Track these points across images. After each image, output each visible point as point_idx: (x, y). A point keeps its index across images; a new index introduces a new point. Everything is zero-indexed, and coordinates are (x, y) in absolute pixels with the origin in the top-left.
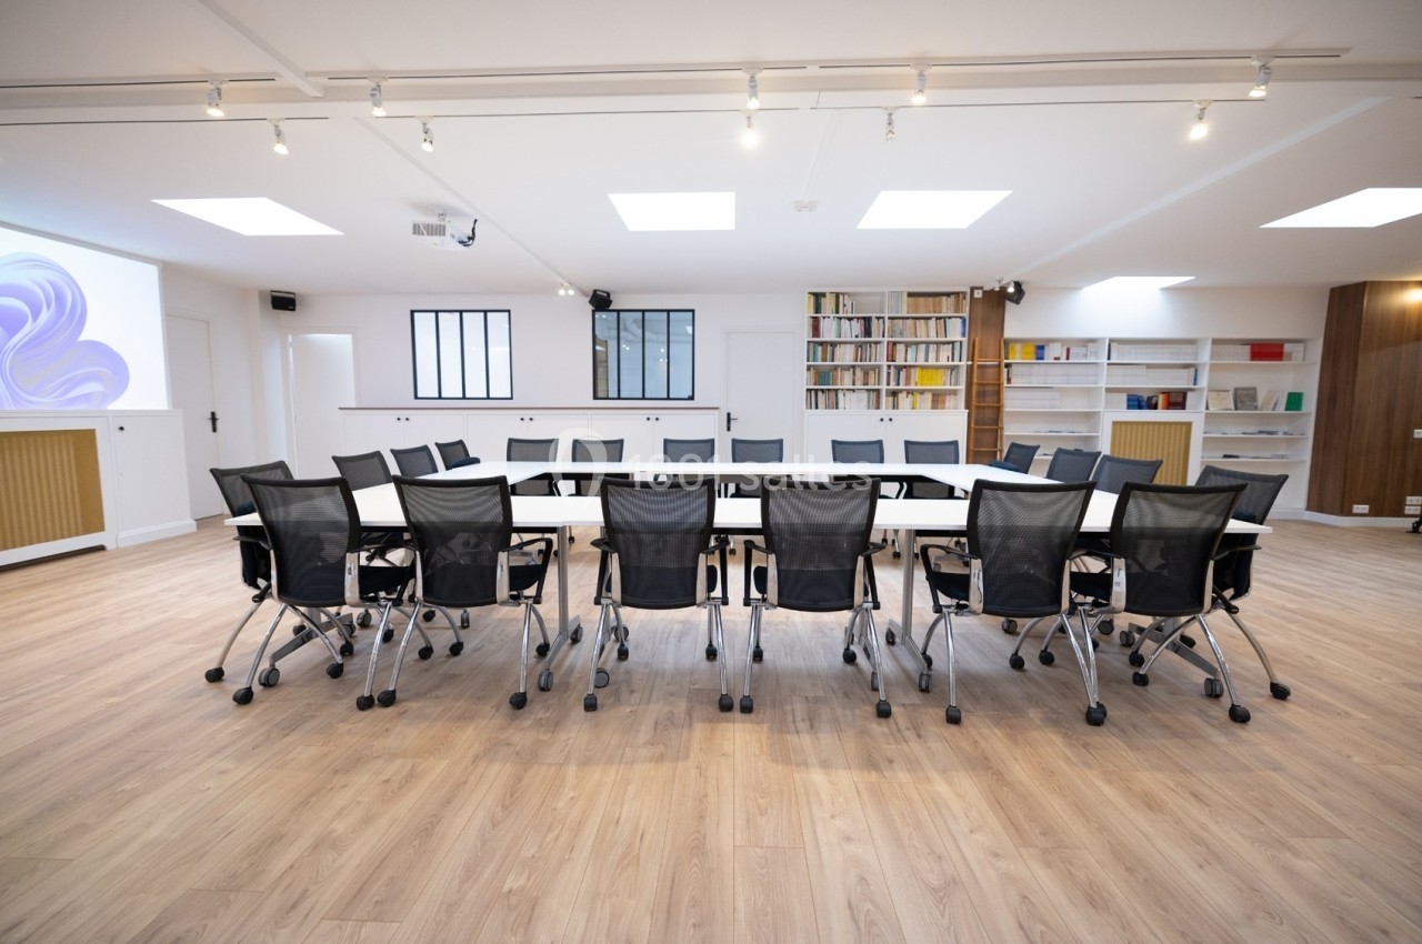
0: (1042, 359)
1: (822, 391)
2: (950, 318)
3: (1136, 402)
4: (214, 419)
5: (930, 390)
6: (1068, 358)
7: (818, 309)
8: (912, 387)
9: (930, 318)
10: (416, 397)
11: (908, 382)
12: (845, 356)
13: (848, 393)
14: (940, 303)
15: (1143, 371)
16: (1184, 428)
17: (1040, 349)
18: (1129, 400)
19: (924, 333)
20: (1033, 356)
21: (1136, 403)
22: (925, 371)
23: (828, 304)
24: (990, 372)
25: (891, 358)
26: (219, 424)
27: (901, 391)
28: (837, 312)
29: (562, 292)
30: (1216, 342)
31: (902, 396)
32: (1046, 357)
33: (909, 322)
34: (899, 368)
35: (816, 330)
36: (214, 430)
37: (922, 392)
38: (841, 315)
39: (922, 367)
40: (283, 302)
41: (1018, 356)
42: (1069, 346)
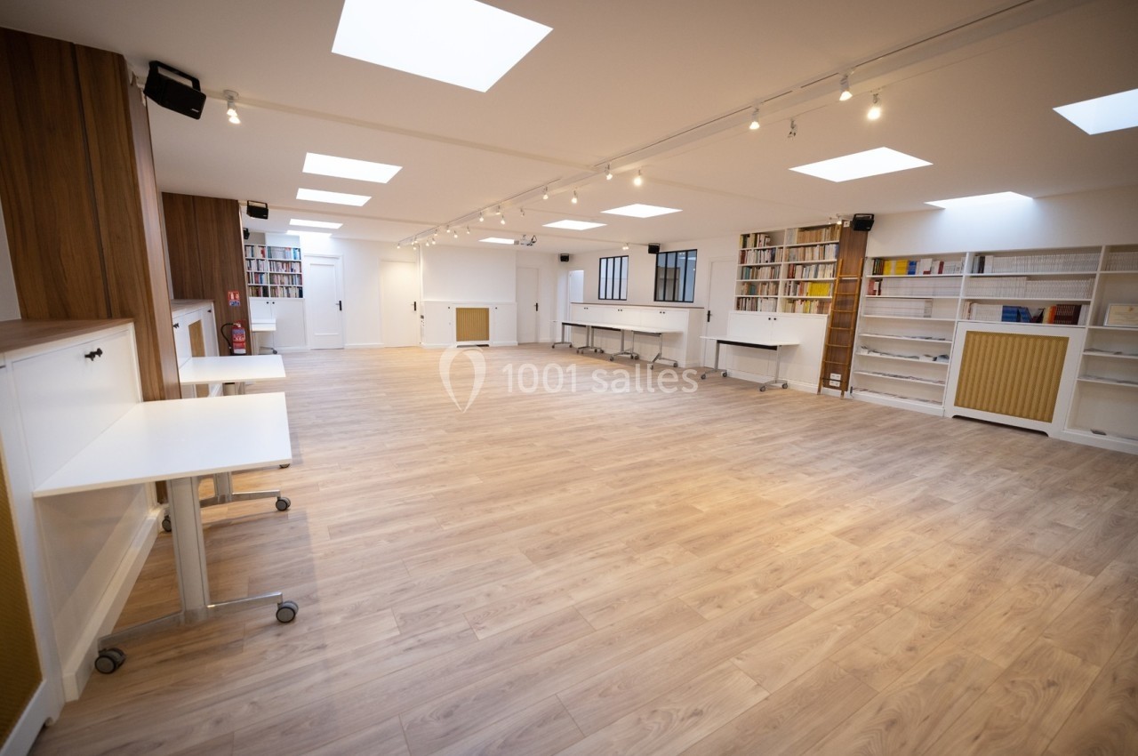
0: (914, 273)
1: (749, 298)
2: (828, 244)
3: (1014, 313)
5: (816, 300)
6: (940, 272)
7: (744, 246)
8: (804, 297)
9: (816, 246)
10: (599, 299)
11: (802, 292)
12: (765, 275)
13: (764, 301)
14: (821, 233)
15: (1023, 282)
16: (1061, 343)
17: (911, 265)
18: (1004, 312)
19: (810, 256)
20: (905, 271)
21: (1015, 315)
22: (815, 285)
23: (750, 241)
24: (851, 285)
25: (791, 274)
27: (798, 299)
28: (755, 246)
29: (624, 248)
30: (1113, 249)
31: (798, 303)
32: (917, 271)
33: (801, 250)
34: (798, 283)
35: (743, 259)
37: (812, 300)
38: (757, 248)
39: (813, 282)
40: (565, 258)
41: (892, 271)
42: (941, 261)
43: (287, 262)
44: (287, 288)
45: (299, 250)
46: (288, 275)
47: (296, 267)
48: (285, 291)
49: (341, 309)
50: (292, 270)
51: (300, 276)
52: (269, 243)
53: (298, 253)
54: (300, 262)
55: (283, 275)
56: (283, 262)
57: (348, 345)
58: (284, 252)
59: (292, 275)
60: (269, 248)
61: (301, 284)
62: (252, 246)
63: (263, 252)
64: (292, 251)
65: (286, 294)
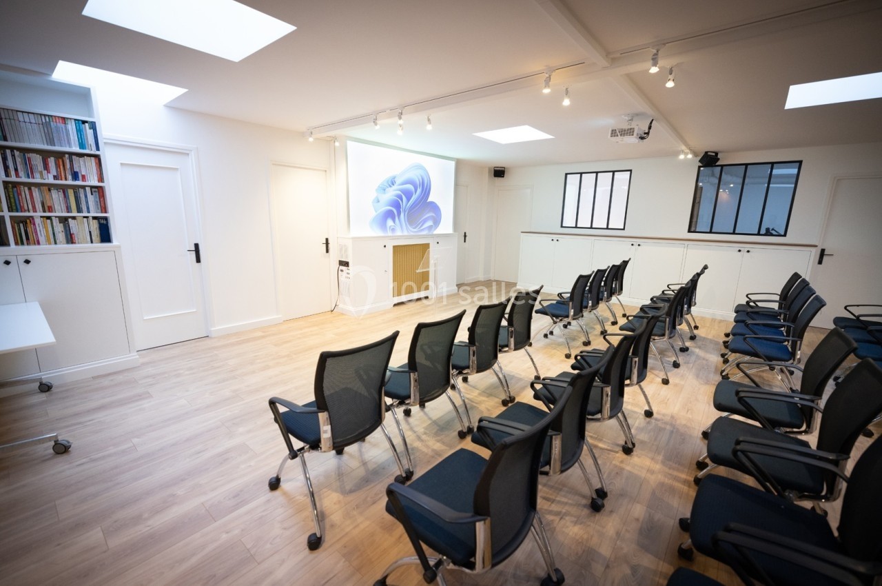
4: (465, 236)
10: (562, 227)
26: (467, 238)
36: (465, 241)
40: (499, 173)
43: (59, 155)
44: (64, 220)
45: (93, 126)
46: (64, 189)
47: (87, 168)
48: (59, 228)
49: (198, 260)
50: (75, 176)
51: (100, 191)
53: (90, 132)
54: (97, 157)
55: (50, 187)
56: (45, 154)
57: (218, 328)
58: (47, 125)
59: (75, 188)
61: (104, 210)
64: (71, 127)
65: (61, 236)
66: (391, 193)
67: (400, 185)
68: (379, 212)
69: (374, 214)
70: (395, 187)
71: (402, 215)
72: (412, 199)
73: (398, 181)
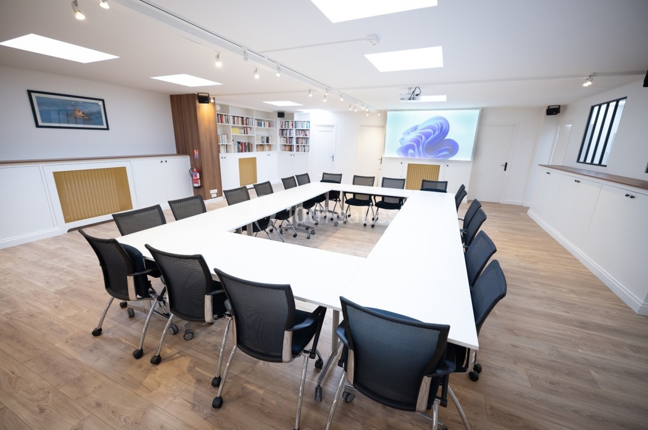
4: (506, 165)
10: (577, 162)
36: (505, 170)
40: (553, 111)
45: (309, 122)
47: (307, 132)
48: (303, 148)
49: (333, 160)
50: (306, 135)
51: (309, 138)
52: (296, 118)
54: (309, 130)
55: (302, 138)
56: (302, 130)
58: (302, 124)
59: (306, 138)
60: (295, 122)
61: (309, 143)
62: (288, 122)
63: (292, 125)
64: (306, 123)
66: (413, 135)
67: (421, 130)
68: (403, 145)
69: (400, 146)
70: (417, 131)
71: (421, 147)
72: (430, 138)
73: (419, 128)
